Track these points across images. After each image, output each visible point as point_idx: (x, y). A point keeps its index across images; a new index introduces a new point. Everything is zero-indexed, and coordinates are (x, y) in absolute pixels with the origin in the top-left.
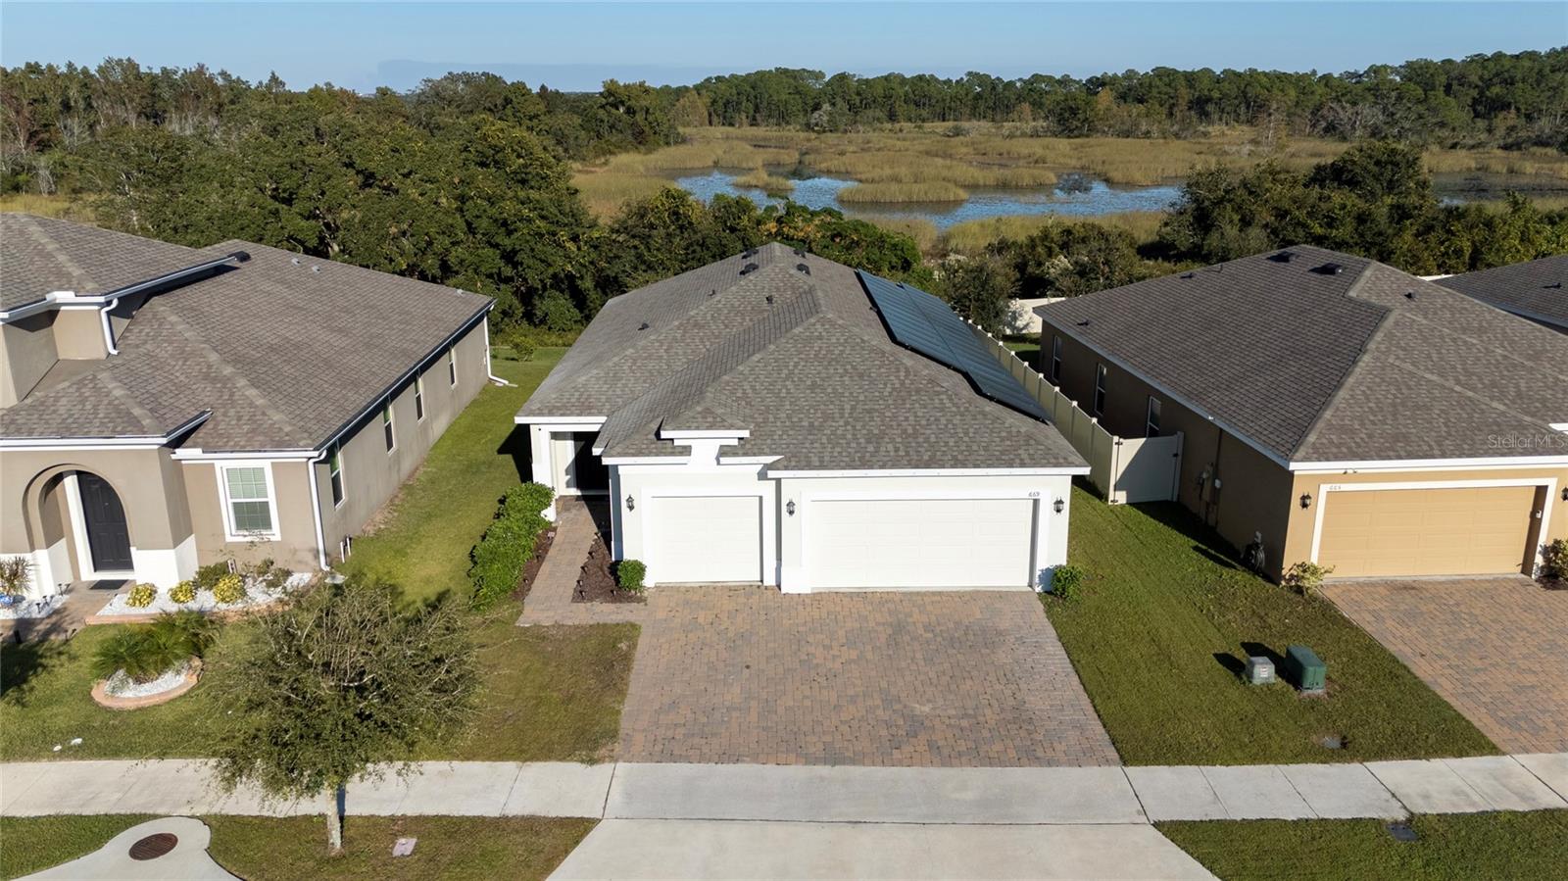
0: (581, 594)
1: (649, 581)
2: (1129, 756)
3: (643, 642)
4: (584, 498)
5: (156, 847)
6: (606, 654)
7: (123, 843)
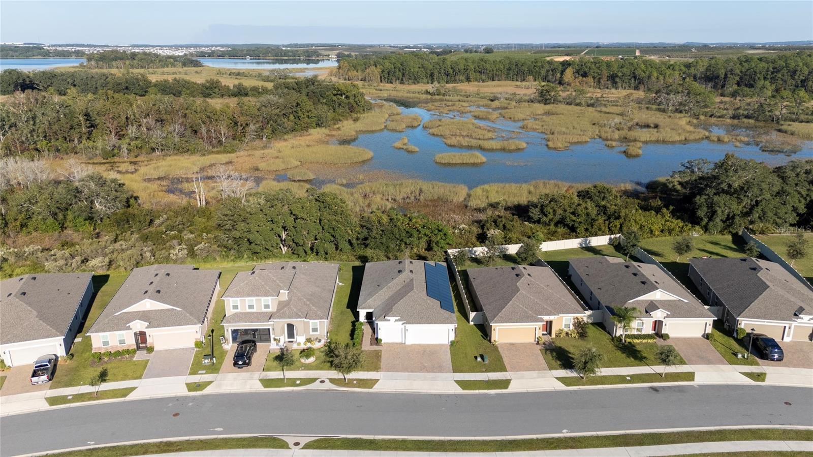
0: (371, 344)
1: (383, 342)
2: (454, 372)
3: (383, 353)
4: (368, 322)
5: (322, 382)
6: (377, 355)
7: (318, 381)
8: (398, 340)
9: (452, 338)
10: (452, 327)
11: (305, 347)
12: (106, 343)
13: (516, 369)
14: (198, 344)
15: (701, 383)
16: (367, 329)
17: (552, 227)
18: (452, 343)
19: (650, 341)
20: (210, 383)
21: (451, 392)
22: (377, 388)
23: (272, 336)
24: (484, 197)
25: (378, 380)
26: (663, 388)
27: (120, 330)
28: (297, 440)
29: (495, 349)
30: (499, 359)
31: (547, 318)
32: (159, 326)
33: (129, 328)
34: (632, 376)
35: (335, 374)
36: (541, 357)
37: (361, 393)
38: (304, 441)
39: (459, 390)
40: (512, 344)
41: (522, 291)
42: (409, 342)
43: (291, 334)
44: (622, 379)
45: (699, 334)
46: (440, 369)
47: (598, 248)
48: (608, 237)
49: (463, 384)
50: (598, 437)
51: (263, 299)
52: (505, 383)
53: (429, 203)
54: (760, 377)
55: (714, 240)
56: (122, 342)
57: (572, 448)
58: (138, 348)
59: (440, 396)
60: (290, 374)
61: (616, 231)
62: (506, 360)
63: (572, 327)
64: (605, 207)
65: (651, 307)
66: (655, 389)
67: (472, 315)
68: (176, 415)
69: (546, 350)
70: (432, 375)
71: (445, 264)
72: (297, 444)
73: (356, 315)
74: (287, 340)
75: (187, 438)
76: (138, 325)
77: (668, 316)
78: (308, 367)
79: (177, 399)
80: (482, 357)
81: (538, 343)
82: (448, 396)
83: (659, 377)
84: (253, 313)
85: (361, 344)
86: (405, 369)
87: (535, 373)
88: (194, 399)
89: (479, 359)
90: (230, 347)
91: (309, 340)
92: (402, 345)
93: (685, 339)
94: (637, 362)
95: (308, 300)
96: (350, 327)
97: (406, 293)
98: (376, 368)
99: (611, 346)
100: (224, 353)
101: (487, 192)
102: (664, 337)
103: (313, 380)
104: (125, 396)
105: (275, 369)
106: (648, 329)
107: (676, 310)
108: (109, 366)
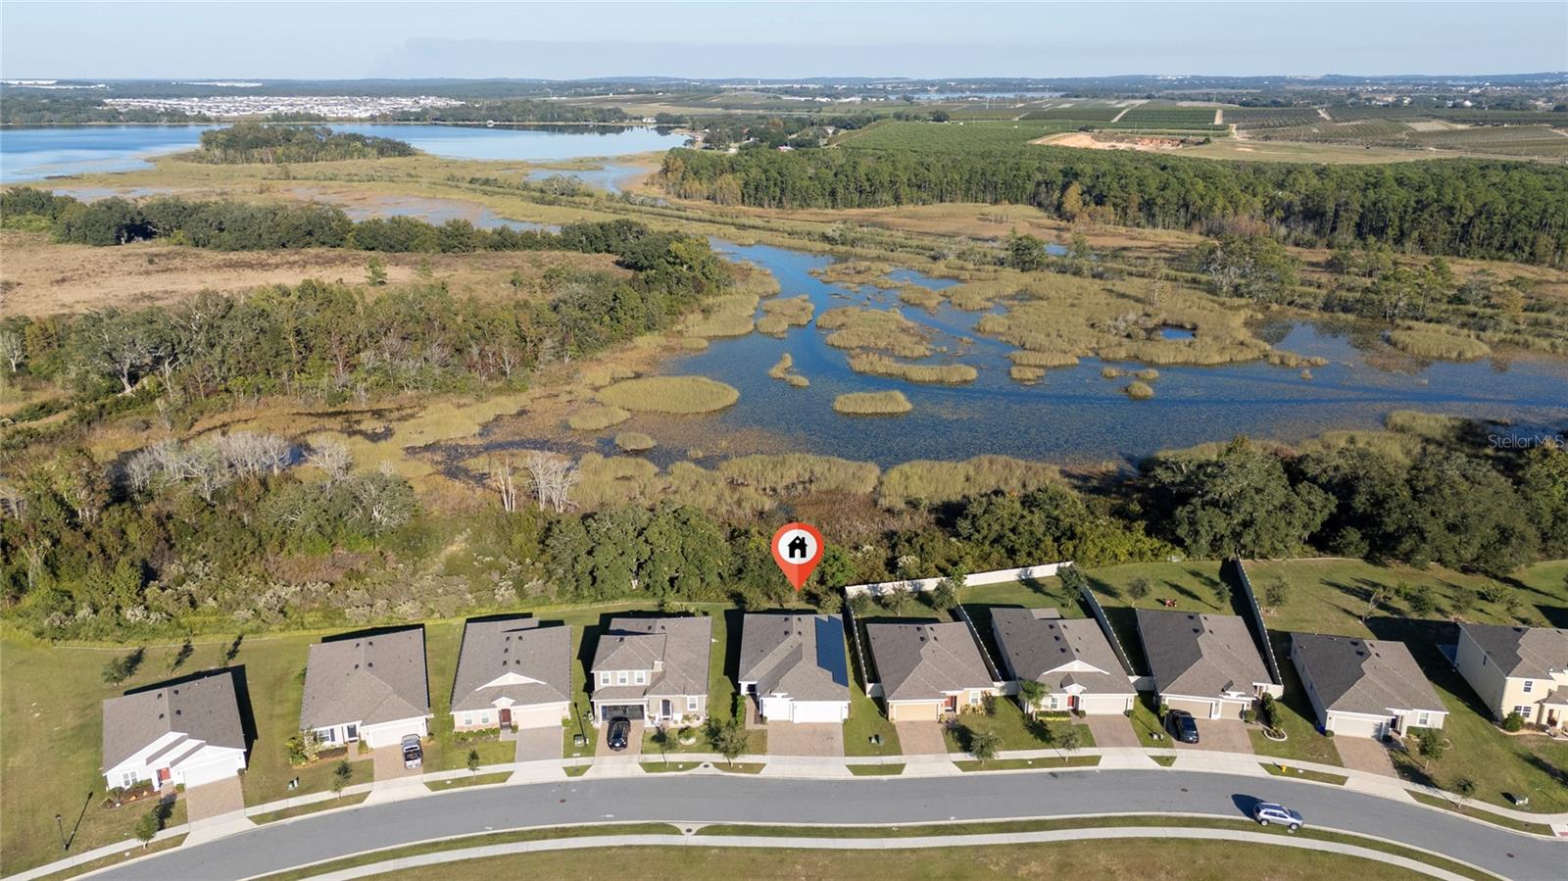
0: (755, 722)
1: (768, 720)
3: (769, 732)
4: (750, 695)
5: (706, 766)
6: (763, 735)
7: (702, 765)
8: (785, 717)
9: (845, 716)
10: (845, 703)
11: (683, 726)
12: (469, 722)
13: (912, 752)
14: (565, 722)
15: (1104, 768)
16: (749, 703)
17: (987, 548)
18: (845, 721)
19: (1064, 719)
20: (588, 767)
21: (842, 778)
22: (764, 774)
23: (646, 713)
24: (902, 487)
25: (764, 765)
26: (1063, 773)
27: (485, 708)
28: (689, 826)
29: (893, 727)
30: (896, 740)
31: (950, 693)
32: (525, 703)
33: (494, 706)
34: (1033, 760)
35: (720, 758)
36: (941, 739)
37: (747, 778)
38: (696, 828)
39: (850, 776)
40: (912, 723)
41: (925, 661)
42: (797, 721)
43: (666, 711)
44: (1023, 763)
45: (1120, 711)
46: (831, 752)
47: (1041, 582)
48: (1056, 566)
49: (855, 769)
50: (983, 824)
51: (636, 672)
52: (898, 768)
53: (824, 496)
54: (1167, 761)
55: (1197, 569)
56: (485, 721)
57: (957, 834)
58: (502, 727)
59: (830, 782)
60: (672, 757)
61: (1069, 557)
62: (902, 742)
63: (980, 703)
64: (1057, 519)
65: (1068, 680)
66: (1054, 775)
67: (869, 687)
68: (563, 801)
69: (948, 729)
70: (822, 758)
71: (840, 617)
72: (689, 831)
73: (738, 687)
74: (662, 717)
75: (580, 824)
76: (504, 703)
77: (1084, 692)
78: (689, 749)
79: (559, 784)
80: (877, 737)
81: (940, 722)
82: (839, 782)
83: (1061, 761)
84: (625, 687)
85: (744, 722)
86: (793, 752)
87: (931, 757)
88: (575, 784)
89: (873, 741)
90: (600, 724)
91: (686, 718)
92: (788, 722)
93: (1104, 716)
94: (1044, 744)
95: (684, 671)
96: (729, 701)
97: (795, 662)
98: (762, 751)
99: (1019, 724)
100: (595, 733)
101: (907, 478)
102: (1081, 714)
103: (696, 764)
104: (505, 781)
105: (654, 751)
106: (1063, 705)
107: (1093, 684)
108: (476, 748)
